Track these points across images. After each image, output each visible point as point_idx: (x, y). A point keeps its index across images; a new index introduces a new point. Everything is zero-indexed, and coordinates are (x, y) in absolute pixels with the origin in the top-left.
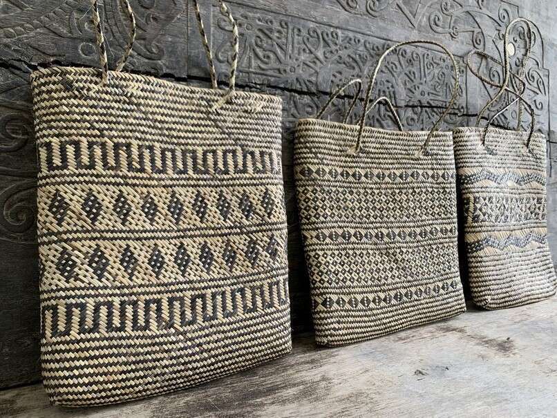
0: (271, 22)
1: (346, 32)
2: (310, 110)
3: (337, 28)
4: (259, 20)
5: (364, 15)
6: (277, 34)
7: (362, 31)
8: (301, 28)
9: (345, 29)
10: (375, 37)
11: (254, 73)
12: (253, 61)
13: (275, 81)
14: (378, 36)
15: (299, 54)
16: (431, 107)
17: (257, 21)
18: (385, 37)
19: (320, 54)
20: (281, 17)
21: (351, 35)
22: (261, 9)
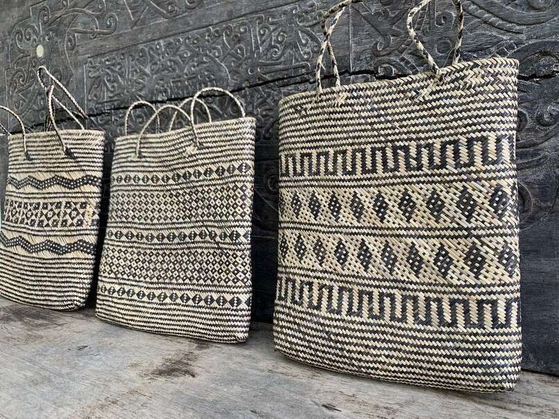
0: (114, 59)
1: (167, 39)
2: (140, 120)
3: (159, 39)
4: (108, 60)
5: (184, 12)
6: (118, 67)
7: (180, 31)
8: (133, 54)
9: (166, 37)
10: (194, 29)
11: (106, 102)
12: (106, 93)
13: (118, 104)
14: (197, 26)
15: (133, 75)
16: (266, 82)
17: (107, 63)
18: (205, 24)
19: (147, 70)
20: (121, 52)
21: (171, 40)
22: (108, 52)
